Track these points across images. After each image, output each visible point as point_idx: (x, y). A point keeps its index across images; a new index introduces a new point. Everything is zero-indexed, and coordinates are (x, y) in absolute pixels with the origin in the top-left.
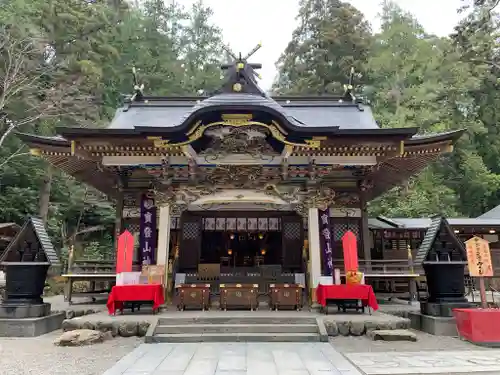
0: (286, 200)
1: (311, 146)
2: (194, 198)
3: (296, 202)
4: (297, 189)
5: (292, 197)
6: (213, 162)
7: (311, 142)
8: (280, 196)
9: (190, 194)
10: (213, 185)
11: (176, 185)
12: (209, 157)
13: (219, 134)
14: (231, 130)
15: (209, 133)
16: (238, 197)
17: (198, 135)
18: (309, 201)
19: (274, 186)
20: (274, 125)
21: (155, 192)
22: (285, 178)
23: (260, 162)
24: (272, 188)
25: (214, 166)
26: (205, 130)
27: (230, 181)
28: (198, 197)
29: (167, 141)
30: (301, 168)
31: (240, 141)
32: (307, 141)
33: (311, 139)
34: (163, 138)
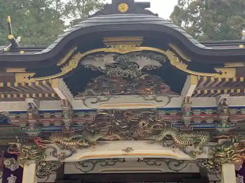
0: (191, 153)
1: (223, 76)
2: (68, 152)
3: (204, 156)
4: (204, 139)
5: (198, 149)
6: (93, 107)
7: (222, 70)
8: (183, 149)
9: (64, 147)
10: (93, 134)
11: (45, 136)
12: (89, 101)
13: (100, 64)
14: (115, 58)
15: (87, 63)
16: (127, 150)
17: (73, 65)
18: (222, 154)
19: (174, 135)
20: (171, 50)
21: (18, 145)
22: (187, 123)
23: (154, 105)
24: (170, 137)
25: (95, 111)
26: (82, 59)
27: (115, 130)
28: (73, 152)
29: (32, 75)
30: (207, 112)
31: (127, 71)
32: (218, 70)
33: (222, 66)
34: (28, 71)
